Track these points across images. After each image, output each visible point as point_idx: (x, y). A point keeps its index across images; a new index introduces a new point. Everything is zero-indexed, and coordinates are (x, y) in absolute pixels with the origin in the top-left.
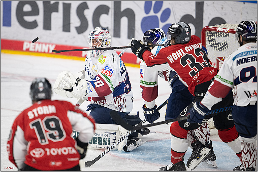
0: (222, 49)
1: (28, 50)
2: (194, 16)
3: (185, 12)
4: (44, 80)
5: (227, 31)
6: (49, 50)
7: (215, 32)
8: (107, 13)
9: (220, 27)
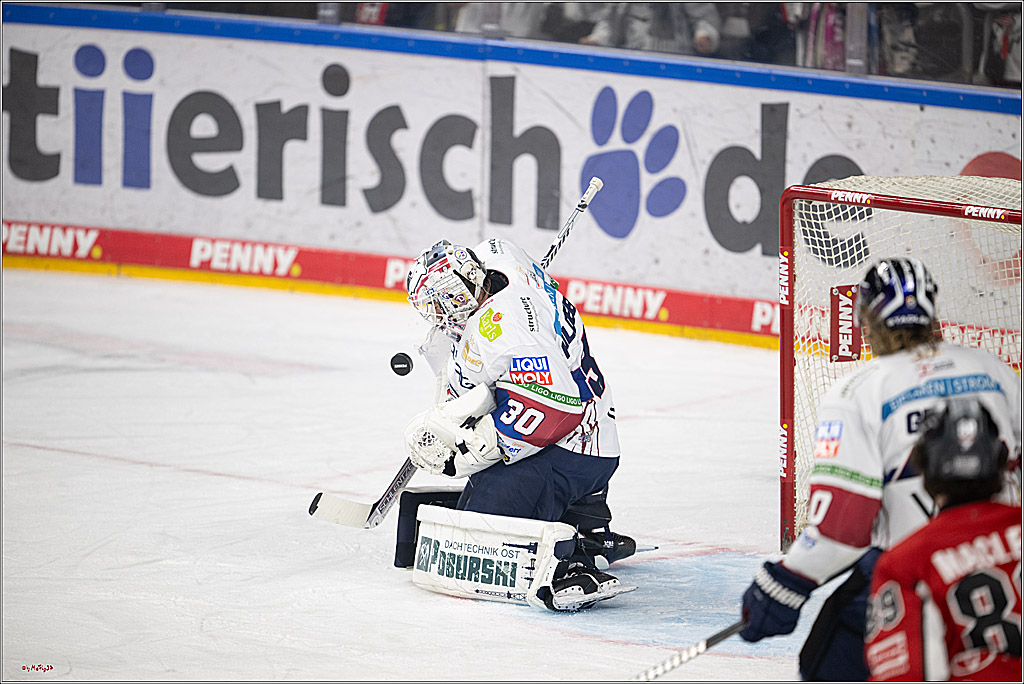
0: (849, 258)
1: (205, 266)
2: (757, 151)
3: (725, 140)
7: (824, 203)
8: (468, 143)
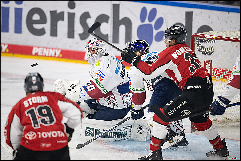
0: (209, 53)
1: (36, 54)
2: (184, 24)
3: (176, 21)
4: (36, 75)
5: (213, 38)
6: (55, 54)
7: (203, 38)
8: (107, 21)
9: (207, 34)
